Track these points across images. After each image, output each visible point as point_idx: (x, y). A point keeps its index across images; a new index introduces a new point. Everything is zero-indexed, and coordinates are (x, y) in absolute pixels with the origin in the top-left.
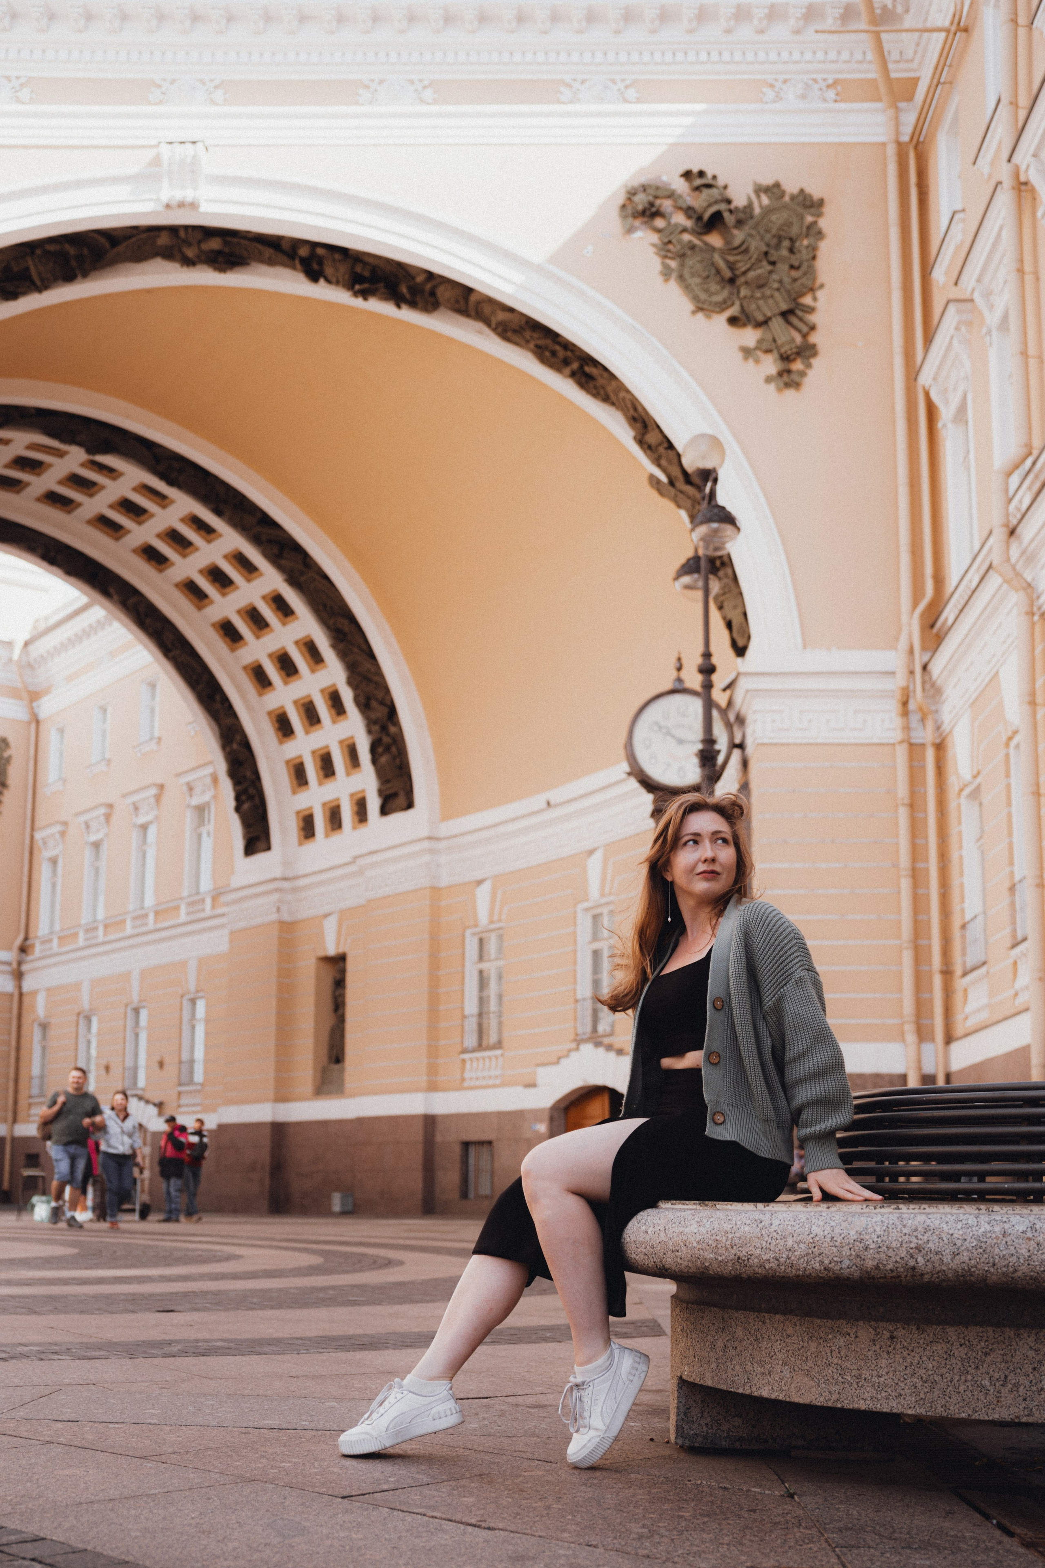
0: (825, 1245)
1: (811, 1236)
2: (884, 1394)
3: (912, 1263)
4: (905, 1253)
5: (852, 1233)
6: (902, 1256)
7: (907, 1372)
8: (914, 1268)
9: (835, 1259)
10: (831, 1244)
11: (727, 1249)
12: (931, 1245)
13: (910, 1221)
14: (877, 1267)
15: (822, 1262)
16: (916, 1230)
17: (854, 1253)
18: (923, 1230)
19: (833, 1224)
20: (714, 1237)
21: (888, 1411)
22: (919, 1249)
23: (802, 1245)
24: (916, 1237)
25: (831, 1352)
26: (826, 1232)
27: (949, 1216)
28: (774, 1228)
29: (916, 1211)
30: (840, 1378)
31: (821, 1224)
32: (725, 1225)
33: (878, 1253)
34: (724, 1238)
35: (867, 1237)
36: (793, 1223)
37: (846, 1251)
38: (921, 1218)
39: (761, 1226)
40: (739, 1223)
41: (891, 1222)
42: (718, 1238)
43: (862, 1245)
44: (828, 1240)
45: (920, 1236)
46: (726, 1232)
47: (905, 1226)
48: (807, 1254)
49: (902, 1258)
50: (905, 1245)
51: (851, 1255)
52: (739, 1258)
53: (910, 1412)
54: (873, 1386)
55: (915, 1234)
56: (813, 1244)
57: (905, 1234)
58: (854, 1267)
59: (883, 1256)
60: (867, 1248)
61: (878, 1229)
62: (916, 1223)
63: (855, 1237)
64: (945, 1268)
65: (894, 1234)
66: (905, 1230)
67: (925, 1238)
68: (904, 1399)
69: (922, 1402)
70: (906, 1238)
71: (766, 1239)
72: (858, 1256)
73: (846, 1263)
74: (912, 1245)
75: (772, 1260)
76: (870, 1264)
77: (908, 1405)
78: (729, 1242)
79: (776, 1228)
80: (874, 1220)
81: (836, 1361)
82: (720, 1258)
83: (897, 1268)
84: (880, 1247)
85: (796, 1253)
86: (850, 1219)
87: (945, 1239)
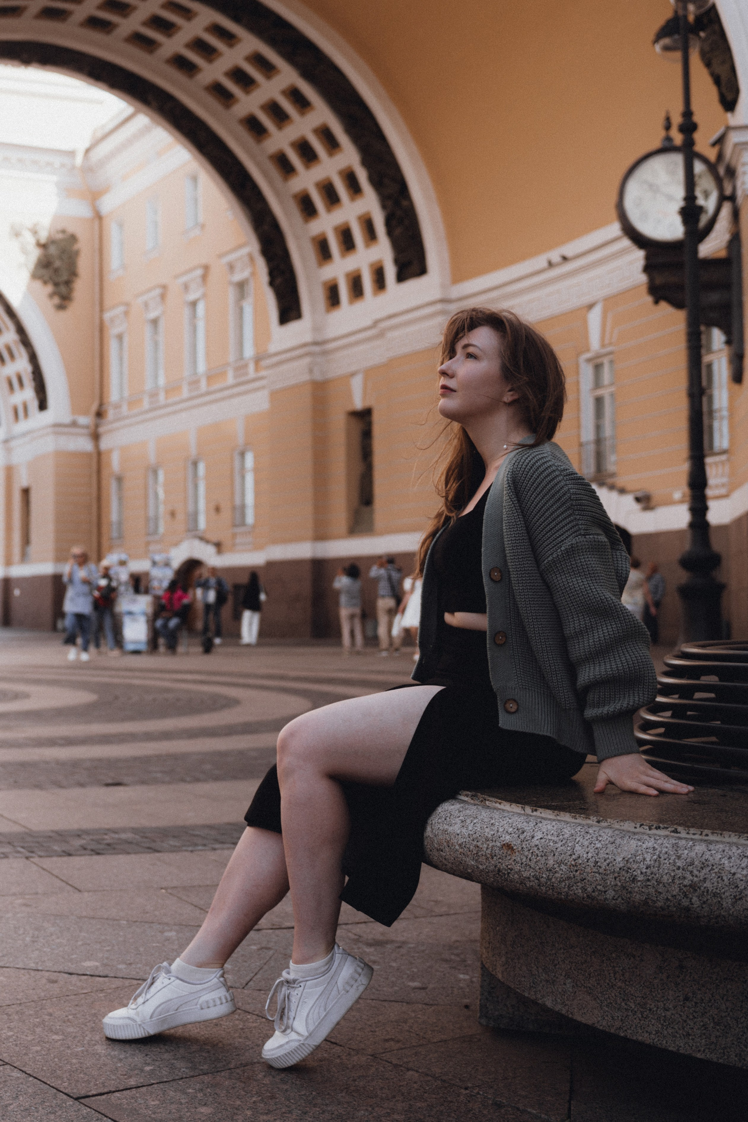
0: (588, 870)
1: (574, 857)
2: (670, 1031)
3: (685, 903)
4: (677, 890)
5: (619, 859)
6: (674, 893)
7: (697, 1009)
8: (687, 909)
9: (599, 887)
10: (594, 870)
11: (487, 859)
12: (708, 884)
13: (686, 852)
14: (646, 903)
15: (584, 889)
16: (692, 864)
17: (619, 884)
18: (700, 865)
19: (599, 845)
20: (475, 843)
21: (674, 1050)
22: (693, 887)
23: (563, 867)
24: (691, 872)
25: (615, 974)
26: (590, 855)
27: (734, 849)
28: (535, 841)
29: (697, 837)
30: (623, 1004)
31: (586, 843)
32: (487, 830)
33: (647, 886)
34: (485, 846)
35: (635, 866)
36: (555, 839)
37: (610, 880)
38: (700, 848)
39: (522, 837)
40: (501, 830)
41: (665, 850)
42: (479, 844)
43: (629, 875)
44: (592, 865)
45: (696, 872)
46: (487, 840)
47: (679, 857)
48: (569, 878)
49: (674, 896)
50: (677, 882)
51: (616, 885)
52: (499, 870)
53: (699, 1055)
54: (658, 1019)
55: (690, 868)
56: (575, 867)
57: (679, 868)
58: (620, 899)
59: (652, 891)
60: (634, 880)
61: (648, 857)
62: (693, 854)
63: (621, 865)
64: (723, 913)
65: (666, 866)
66: (679, 863)
67: (702, 874)
68: (693, 1039)
69: (713, 1047)
70: (679, 873)
71: (526, 853)
72: (624, 888)
73: (611, 894)
74: (686, 882)
75: (532, 879)
76: (637, 898)
77: (697, 1047)
78: (489, 851)
79: (537, 842)
80: (644, 846)
81: (619, 984)
82: (481, 867)
83: (668, 906)
84: (648, 880)
85: (557, 875)
86: (618, 841)
87: (725, 878)
